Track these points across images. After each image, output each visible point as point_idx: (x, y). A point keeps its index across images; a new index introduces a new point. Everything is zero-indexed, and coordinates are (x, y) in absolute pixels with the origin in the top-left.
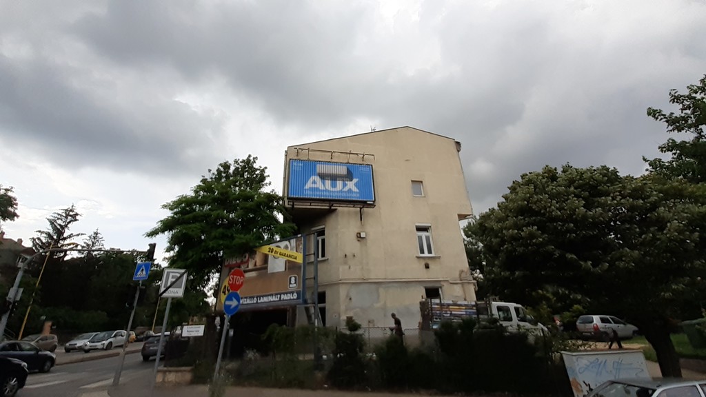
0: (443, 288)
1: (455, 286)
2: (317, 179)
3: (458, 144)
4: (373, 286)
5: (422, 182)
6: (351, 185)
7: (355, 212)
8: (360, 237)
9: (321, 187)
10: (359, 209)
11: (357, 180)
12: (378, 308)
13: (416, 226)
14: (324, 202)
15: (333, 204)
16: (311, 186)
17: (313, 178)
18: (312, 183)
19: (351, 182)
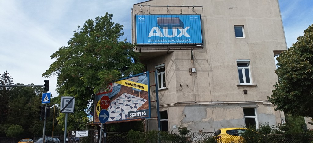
0: (258, 108)
2: (157, 28)
4: (202, 108)
5: (243, 26)
6: (184, 32)
7: (188, 53)
8: (191, 72)
9: (161, 35)
10: (190, 51)
11: (188, 27)
12: (206, 122)
13: (237, 62)
14: (163, 46)
15: (170, 48)
16: (153, 35)
17: (154, 28)
18: (153, 33)
19: (183, 30)
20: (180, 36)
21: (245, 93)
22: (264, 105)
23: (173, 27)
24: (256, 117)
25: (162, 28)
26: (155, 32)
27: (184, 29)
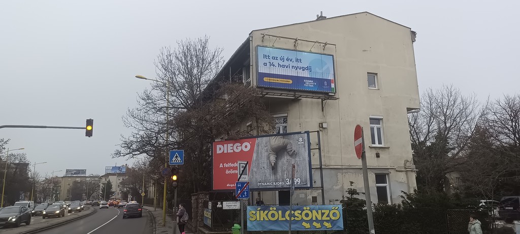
0: (390, 175)
1: (400, 173)
3: (414, 33)
4: (333, 172)
5: (376, 74)
7: (318, 103)
8: (322, 127)
10: (320, 100)
12: (337, 190)
13: (371, 119)
21: (378, 156)
22: (397, 171)
24: (387, 185)
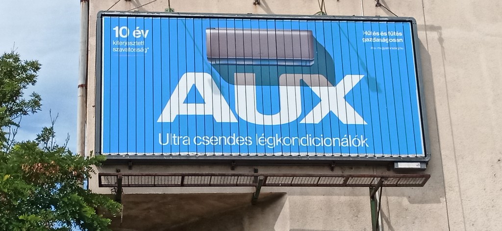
2: (203, 81)
6: (334, 100)
9: (223, 114)
10: (367, 190)
11: (356, 79)
14: (233, 169)
15: (266, 177)
16: (183, 112)
17: (188, 80)
18: (187, 101)
19: (332, 89)
20: (315, 117)
23: (282, 77)
25: (230, 81)
26: (194, 96)
27: (334, 84)
